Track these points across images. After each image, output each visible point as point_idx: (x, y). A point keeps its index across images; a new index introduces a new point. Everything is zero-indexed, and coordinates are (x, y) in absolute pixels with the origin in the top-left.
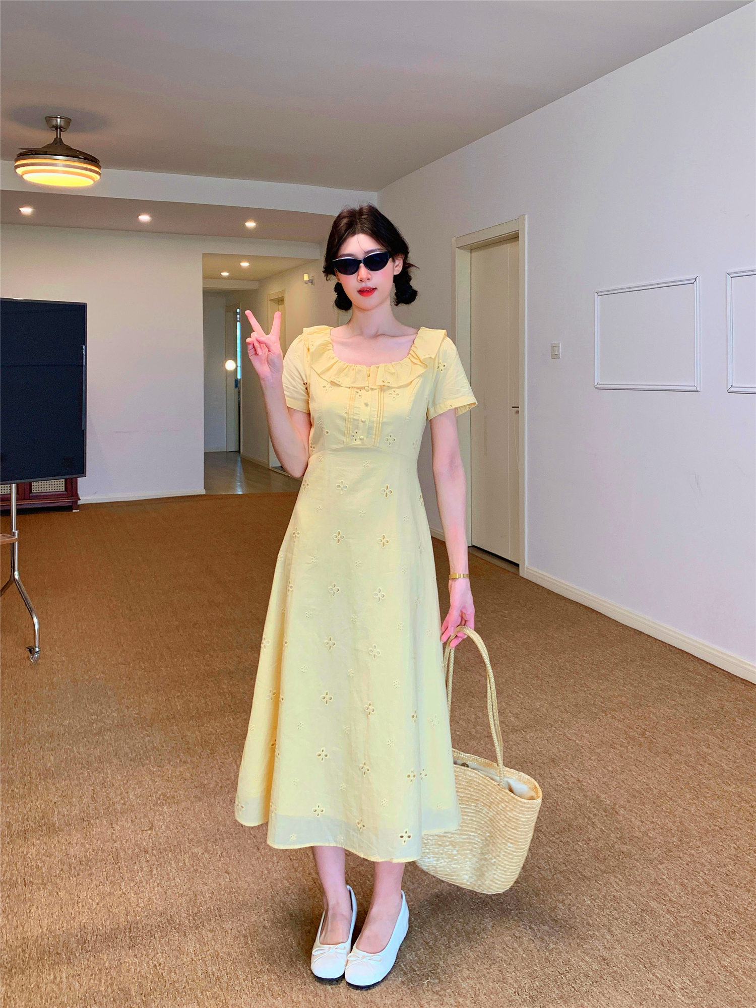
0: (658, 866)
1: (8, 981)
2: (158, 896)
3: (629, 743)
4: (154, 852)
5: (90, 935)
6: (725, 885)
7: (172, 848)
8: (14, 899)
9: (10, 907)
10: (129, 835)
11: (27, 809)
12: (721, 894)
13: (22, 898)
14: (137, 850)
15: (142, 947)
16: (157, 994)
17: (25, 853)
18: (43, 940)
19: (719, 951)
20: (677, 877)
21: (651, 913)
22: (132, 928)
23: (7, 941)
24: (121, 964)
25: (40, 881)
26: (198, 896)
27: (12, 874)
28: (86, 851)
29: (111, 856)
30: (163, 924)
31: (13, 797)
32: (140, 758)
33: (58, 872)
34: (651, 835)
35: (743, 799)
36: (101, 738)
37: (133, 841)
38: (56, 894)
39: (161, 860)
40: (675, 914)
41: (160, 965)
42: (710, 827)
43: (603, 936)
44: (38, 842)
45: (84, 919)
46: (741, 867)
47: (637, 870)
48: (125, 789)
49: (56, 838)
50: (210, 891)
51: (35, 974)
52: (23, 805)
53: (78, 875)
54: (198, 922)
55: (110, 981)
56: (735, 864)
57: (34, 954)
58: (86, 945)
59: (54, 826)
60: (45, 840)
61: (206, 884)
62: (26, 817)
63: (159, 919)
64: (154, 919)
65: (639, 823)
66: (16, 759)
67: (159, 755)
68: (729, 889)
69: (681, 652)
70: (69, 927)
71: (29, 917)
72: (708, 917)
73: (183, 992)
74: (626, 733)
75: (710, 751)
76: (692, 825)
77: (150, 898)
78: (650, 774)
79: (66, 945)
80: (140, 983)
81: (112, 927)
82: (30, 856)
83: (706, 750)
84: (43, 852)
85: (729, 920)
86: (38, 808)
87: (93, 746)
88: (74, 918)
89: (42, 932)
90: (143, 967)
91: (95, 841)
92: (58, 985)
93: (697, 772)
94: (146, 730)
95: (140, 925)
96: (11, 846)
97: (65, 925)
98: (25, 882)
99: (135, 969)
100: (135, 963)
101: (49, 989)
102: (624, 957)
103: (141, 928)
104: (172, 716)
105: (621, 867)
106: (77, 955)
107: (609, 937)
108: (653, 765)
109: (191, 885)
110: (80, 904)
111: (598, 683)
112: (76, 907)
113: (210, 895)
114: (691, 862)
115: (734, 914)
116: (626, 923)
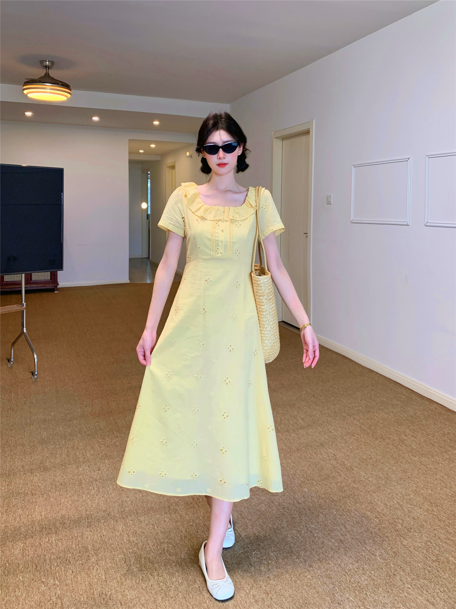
0: (373, 495)
1: (24, 542)
2: (102, 502)
3: (362, 433)
4: (101, 481)
5: (67, 520)
6: (408, 505)
7: (110, 479)
8: (26, 502)
9: (25, 506)
10: (87, 472)
11: (32, 459)
12: (405, 509)
13: (31, 501)
14: (91, 480)
15: (94, 527)
16: (102, 550)
17: (32, 479)
18: (42, 522)
19: (402, 538)
20: (382, 500)
21: (367, 518)
22: (89, 518)
23: (23, 522)
24: (83, 534)
25: (40, 493)
26: (124, 503)
27: (25, 490)
28: (65, 479)
29: (77, 482)
30: (105, 516)
31: (25, 453)
32: (93, 435)
33: (49, 489)
34: (370, 480)
35: (422, 464)
36: (71, 423)
37: (89, 475)
38: (48, 500)
39: (104, 484)
40: (380, 519)
41: (104, 535)
42: (403, 476)
43: (341, 530)
44: (39, 474)
45: (64, 512)
46: (418, 497)
47: (361, 496)
48: (85, 451)
49: (48, 473)
50: (131, 501)
51: (38, 538)
52: (30, 458)
53: (60, 490)
54: (124, 516)
55: (77, 543)
56: (415, 494)
57: (38, 528)
58: (65, 525)
59: (47, 468)
60: (42, 474)
61: (128, 497)
62: (32, 463)
63: (103, 513)
64: (101, 513)
65: (364, 474)
66: (26, 433)
67: (103, 433)
68: (410, 507)
69: (394, 382)
70: (56, 516)
71: (35, 511)
72: (397, 520)
73: (115, 549)
74: (360, 427)
75: (406, 438)
76: (393, 475)
77: (98, 503)
78: (372, 450)
79: (54, 525)
80: (93, 544)
81: (78, 516)
82: (35, 481)
83: (405, 438)
84: (41, 479)
85: (408, 522)
86: (38, 459)
87: (67, 427)
88: (58, 512)
89: (42, 518)
90: (95, 537)
91: (69, 475)
92: (51, 544)
93: (398, 449)
94: (96, 419)
95: (93, 516)
96: (24, 476)
97: (54, 515)
98: (32, 493)
99: (91, 537)
100: (91, 535)
101: (46, 546)
102: (351, 539)
103: (93, 518)
104: (110, 412)
105: (353, 495)
106: (60, 530)
107: (344, 530)
108: (374, 445)
109: (120, 498)
110: (61, 505)
111: (347, 399)
112: (59, 506)
113: (131, 503)
114: (391, 493)
115: (413, 520)
116: (353, 523)
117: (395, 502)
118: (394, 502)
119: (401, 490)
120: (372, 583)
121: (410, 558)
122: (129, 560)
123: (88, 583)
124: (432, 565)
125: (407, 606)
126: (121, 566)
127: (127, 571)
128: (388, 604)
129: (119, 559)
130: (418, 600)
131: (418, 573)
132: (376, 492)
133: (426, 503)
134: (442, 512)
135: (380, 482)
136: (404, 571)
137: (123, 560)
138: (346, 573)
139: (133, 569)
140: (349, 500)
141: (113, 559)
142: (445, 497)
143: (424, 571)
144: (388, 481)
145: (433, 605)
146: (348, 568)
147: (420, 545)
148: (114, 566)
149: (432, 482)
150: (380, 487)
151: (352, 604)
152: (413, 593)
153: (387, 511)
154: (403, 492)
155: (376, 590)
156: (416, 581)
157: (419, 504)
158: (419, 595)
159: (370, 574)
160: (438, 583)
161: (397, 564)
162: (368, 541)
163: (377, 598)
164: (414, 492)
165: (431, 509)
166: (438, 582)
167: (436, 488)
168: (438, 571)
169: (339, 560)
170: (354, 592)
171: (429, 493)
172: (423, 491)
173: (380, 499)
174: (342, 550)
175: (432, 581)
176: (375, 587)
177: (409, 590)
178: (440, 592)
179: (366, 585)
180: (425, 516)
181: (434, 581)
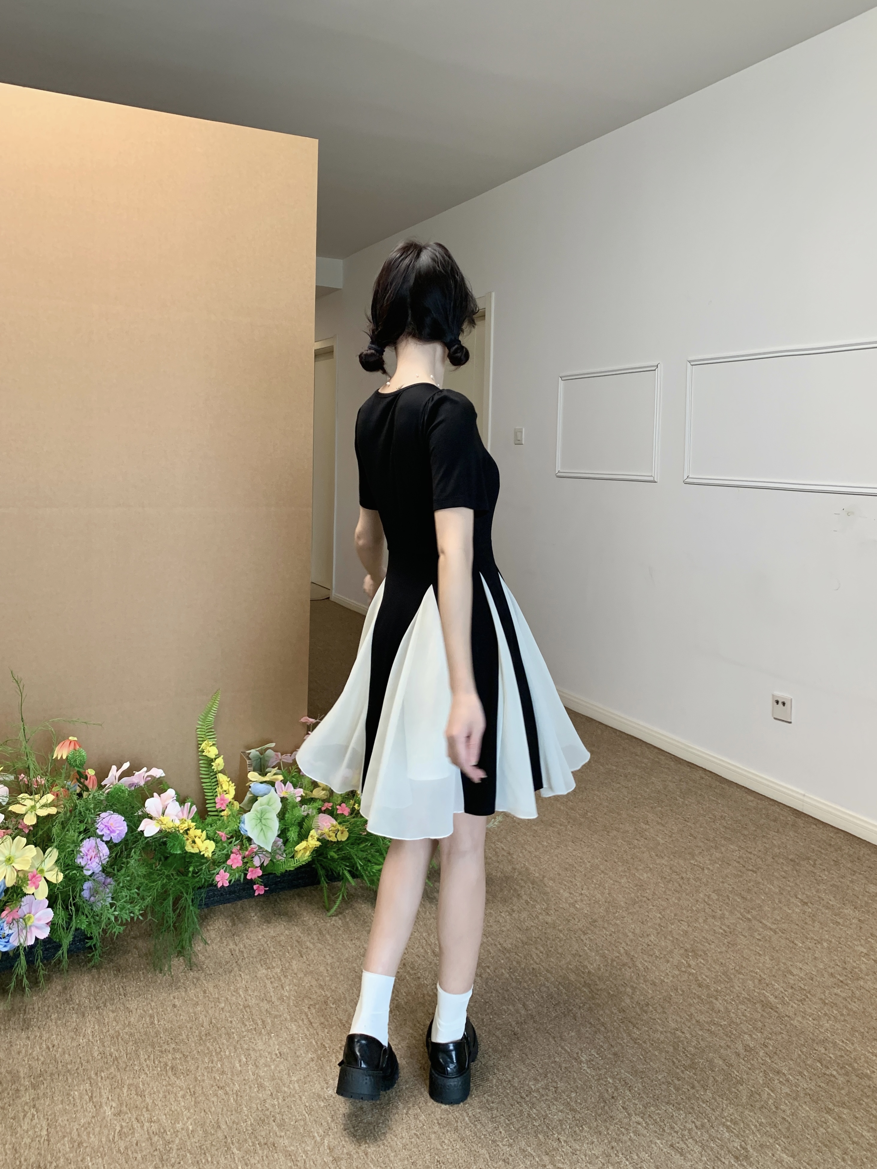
117: (622, 951)
118: (619, 952)
119: (633, 926)
120: (570, 1117)
121: (644, 1064)
122: (100, 1093)
123: (10, 1147)
124: (682, 1075)
125: (632, 1159)
126: (82, 1107)
127: (93, 1117)
128: (597, 1158)
129: (80, 1094)
130: (653, 1146)
131: (657, 1092)
132: (589, 932)
133: (676, 950)
134: (705, 969)
135: (596, 911)
136: (630, 1089)
137: (87, 1094)
138: (522, 1097)
139: (105, 1112)
140: (536, 948)
141: (68, 1094)
142: (711, 938)
143: (668, 1087)
144: (611, 908)
145: (681, 1155)
146: (526, 1088)
147: (662, 1038)
148: (67, 1107)
149: (689, 908)
150: (595, 921)
151: (531, 1161)
152: (645, 1132)
153: (607, 970)
154: (638, 931)
155: (578, 1131)
156: (652, 1108)
157: (665, 953)
158: (656, 1136)
159: (568, 1100)
160: (691, 1111)
161: (618, 1077)
162: (568, 1034)
163: (578, 1148)
164: (657, 930)
165: (685, 962)
166: (693, 1108)
167: (697, 920)
168: (693, 1087)
169: (510, 1072)
170: (536, 1136)
171: (683, 930)
172: (673, 927)
173: (594, 947)
174: (516, 1054)
175: (681, 1106)
176: (577, 1125)
177: (639, 1127)
178: (694, 1128)
179: (560, 1120)
180: (673, 977)
181: (684, 1107)
